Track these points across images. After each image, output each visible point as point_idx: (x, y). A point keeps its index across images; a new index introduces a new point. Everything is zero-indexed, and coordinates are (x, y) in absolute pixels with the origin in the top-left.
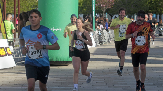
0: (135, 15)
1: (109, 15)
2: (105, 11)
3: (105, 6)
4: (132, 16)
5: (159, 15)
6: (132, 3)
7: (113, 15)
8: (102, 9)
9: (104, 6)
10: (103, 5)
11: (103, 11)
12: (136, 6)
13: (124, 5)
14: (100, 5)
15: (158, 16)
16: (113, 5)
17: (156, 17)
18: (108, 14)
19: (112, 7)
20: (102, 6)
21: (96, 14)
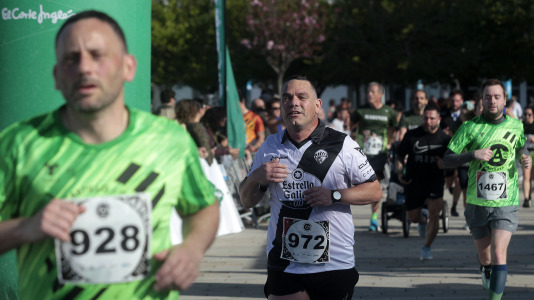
0: (420, 86)
2: (284, 69)
3: (287, 50)
4: (408, 93)
5: (529, 85)
6: (406, 31)
8: (269, 60)
9: (281, 47)
10: (275, 43)
11: (277, 70)
14: (265, 45)
16: (319, 44)
19: (315, 52)
20: (273, 49)
21: (249, 87)
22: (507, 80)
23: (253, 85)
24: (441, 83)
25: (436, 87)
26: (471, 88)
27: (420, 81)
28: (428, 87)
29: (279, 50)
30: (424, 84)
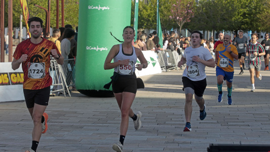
8: (178, 23)
9: (181, 19)
12: (224, 19)
13: (208, 18)
20: (179, 19)
27: (224, 30)
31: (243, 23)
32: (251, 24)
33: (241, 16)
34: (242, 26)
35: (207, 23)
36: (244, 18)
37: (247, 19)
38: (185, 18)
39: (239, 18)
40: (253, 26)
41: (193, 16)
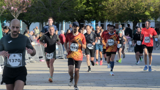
1: (24, 23)
2: (17, 17)
3: (18, 9)
4: (60, 25)
5: (101, 22)
7: (30, 24)
8: (12, 13)
9: (16, 9)
10: (14, 7)
11: (14, 16)
12: (65, 8)
13: (46, 7)
14: (10, 8)
15: (99, 23)
17: (97, 25)
18: (23, 21)
20: (13, 10)
21: (5, 22)
22: (94, 21)
23: (6, 22)
24: (71, 22)
25: (69, 23)
26: (81, 24)
27: (64, 21)
28: (67, 23)
29: (15, 10)
30: (65, 22)
31: (86, 12)
32: (96, 13)
33: (84, 4)
34: (86, 15)
35: (45, 13)
36: (87, 7)
37: (91, 8)
38: (20, 8)
39: (82, 7)
40: (98, 15)
41: (30, 6)
